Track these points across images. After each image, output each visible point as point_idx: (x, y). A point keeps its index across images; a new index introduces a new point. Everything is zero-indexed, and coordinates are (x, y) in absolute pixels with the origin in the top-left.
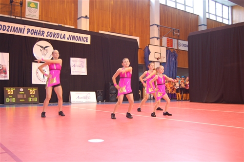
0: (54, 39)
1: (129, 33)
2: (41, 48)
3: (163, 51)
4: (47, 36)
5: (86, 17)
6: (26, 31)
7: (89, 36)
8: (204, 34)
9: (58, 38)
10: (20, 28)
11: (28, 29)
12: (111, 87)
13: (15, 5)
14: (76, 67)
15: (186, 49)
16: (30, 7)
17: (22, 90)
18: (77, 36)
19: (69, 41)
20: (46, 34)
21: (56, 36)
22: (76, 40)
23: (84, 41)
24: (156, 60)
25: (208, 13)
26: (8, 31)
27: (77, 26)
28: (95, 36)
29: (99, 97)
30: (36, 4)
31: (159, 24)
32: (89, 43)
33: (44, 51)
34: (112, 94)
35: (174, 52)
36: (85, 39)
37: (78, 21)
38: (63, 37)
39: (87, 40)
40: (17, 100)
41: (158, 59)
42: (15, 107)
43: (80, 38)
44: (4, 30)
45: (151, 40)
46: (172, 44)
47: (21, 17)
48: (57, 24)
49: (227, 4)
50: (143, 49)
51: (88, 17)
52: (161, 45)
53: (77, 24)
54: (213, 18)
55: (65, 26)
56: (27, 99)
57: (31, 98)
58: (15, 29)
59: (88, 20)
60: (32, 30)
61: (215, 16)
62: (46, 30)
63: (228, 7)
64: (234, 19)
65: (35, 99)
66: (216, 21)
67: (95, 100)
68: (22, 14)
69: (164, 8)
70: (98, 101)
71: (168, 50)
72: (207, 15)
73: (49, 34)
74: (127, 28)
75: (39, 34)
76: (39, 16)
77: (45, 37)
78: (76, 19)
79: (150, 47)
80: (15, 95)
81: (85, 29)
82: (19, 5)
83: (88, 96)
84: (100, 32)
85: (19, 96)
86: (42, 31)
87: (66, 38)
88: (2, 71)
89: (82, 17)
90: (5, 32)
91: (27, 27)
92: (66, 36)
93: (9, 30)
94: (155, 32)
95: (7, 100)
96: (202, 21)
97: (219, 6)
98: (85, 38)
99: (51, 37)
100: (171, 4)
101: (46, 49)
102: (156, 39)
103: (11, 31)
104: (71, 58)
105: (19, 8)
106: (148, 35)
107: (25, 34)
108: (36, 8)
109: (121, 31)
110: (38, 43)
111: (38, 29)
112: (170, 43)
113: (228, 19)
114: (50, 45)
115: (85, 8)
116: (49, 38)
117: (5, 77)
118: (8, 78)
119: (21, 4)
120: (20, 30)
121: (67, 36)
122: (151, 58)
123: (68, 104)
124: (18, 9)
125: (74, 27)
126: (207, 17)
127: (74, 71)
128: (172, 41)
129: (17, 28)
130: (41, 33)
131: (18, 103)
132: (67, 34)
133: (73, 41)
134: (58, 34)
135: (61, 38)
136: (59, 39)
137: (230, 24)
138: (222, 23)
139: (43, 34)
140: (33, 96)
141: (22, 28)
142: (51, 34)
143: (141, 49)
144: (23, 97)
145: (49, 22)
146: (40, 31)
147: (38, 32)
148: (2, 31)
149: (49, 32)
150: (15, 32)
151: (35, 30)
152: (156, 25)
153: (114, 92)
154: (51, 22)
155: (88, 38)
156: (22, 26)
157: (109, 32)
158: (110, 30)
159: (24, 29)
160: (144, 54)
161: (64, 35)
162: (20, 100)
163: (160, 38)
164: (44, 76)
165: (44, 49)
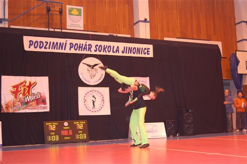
0: (104, 53)
1: (206, 36)
2: (88, 67)
4: (95, 51)
5: (145, 21)
6: (68, 46)
7: (151, 47)
9: (109, 52)
10: (60, 43)
11: (71, 44)
12: (186, 115)
13: (52, 15)
16: (72, 15)
17: (66, 124)
18: (134, 48)
19: (125, 55)
20: (93, 49)
21: (106, 49)
22: (134, 53)
23: (145, 54)
26: (45, 48)
27: (134, 35)
29: (170, 129)
30: (79, 10)
32: (151, 55)
33: (93, 71)
34: (188, 124)
36: (146, 51)
37: (134, 27)
38: (116, 51)
39: (148, 52)
40: (61, 137)
42: (58, 148)
43: (138, 50)
44: (40, 48)
45: (238, 44)
47: (61, 29)
48: (107, 34)
50: (228, 58)
51: (148, 20)
53: (134, 31)
55: (119, 35)
56: (73, 137)
57: (79, 134)
58: (55, 45)
59: (148, 24)
60: (76, 44)
62: (94, 43)
65: (85, 136)
67: (164, 134)
68: (63, 25)
70: (168, 135)
73: (98, 47)
74: (203, 31)
75: (84, 49)
76: (84, 25)
77: (93, 53)
78: (132, 24)
80: (58, 132)
81: (145, 38)
82: (58, 13)
83: (154, 128)
84: (165, 39)
85: (64, 133)
86: (89, 45)
87: (120, 51)
88: (40, 101)
89: (140, 21)
90: (43, 50)
91: (70, 41)
93: (48, 46)
95: (49, 138)
98: (145, 49)
99: (100, 51)
101: (95, 67)
102: (246, 42)
103: (49, 48)
105: (58, 17)
106: (234, 38)
107: (67, 51)
108: (80, 15)
109: (195, 35)
111: (83, 42)
114: (100, 62)
115: (143, 10)
116: (98, 53)
117: (44, 108)
118: (48, 110)
119: (61, 12)
120: (61, 46)
121: (121, 49)
122: (241, 70)
123: (127, 142)
124: (57, 19)
125: (129, 36)
129: (54, 43)
130: (88, 47)
131: (62, 142)
132: (122, 45)
134: (110, 46)
135: (114, 52)
136: (111, 53)
139: (90, 49)
140: (81, 132)
141: (63, 43)
142: (100, 48)
143: (226, 58)
144: (68, 133)
145: (97, 32)
146: (86, 45)
147: (83, 47)
148: (38, 50)
149: (97, 45)
150: (54, 49)
151: (80, 44)
152: (244, 22)
153: (190, 121)
154: (100, 32)
155: (149, 49)
156: (62, 41)
157: (177, 38)
158: (179, 35)
159: (66, 43)
160: (230, 65)
161: (118, 47)
162: (65, 138)
164: (94, 104)
165: (93, 68)
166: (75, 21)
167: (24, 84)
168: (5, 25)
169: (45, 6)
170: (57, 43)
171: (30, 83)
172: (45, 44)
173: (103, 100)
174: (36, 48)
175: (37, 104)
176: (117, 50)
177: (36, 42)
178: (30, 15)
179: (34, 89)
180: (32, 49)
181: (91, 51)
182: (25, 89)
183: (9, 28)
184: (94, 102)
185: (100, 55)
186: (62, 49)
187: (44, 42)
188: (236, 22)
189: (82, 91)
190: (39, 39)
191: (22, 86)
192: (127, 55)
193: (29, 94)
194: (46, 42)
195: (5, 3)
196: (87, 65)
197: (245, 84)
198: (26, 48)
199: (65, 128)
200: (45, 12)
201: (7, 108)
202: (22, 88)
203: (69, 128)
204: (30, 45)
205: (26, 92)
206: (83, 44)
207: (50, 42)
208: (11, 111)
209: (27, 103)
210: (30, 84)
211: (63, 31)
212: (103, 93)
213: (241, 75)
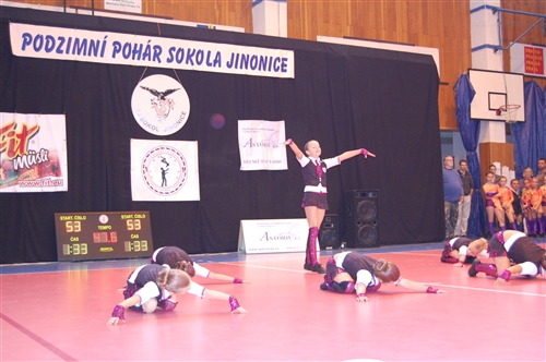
0: (189, 67)
1: (406, 35)
2: (153, 96)
3: (515, 87)
4: (169, 61)
6: (109, 49)
7: (290, 55)
9: (199, 63)
11: (115, 43)
12: (361, 204)
14: (255, 148)
17: (104, 219)
18: (255, 57)
19: (233, 71)
20: (165, 55)
21: (194, 58)
22: (253, 68)
23: (276, 70)
24: (493, 115)
26: (59, 51)
27: (252, 29)
28: (307, 53)
29: (326, 233)
31: (498, 4)
32: (290, 73)
33: (164, 105)
34: (365, 223)
36: (279, 64)
37: (253, 10)
38: (215, 61)
39: (284, 65)
40: (93, 247)
41: (499, 112)
42: (86, 270)
43: (263, 62)
44: (48, 50)
45: (473, 54)
46: (542, 62)
47: (93, 9)
48: (194, 25)
50: (451, 85)
52: (507, 70)
53: (251, 19)
55: (219, 27)
56: (119, 246)
57: (132, 241)
58: (79, 46)
59: (284, 6)
60: (126, 45)
62: (166, 43)
65: (142, 246)
68: (96, 4)
70: (323, 246)
71: (528, 84)
73: (174, 53)
74: (401, 23)
75: (145, 55)
76: (144, 3)
77: (164, 65)
78: (247, 4)
80: (85, 236)
81: (276, 35)
83: (294, 231)
84: (320, 39)
85: (97, 238)
86: (155, 47)
87: (224, 63)
88: (47, 167)
90: (53, 55)
91: (113, 37)
92: (223, 59)
93: (64, 48)
94: (486, 29)
95: (67, 250)
98: (278, 59)
99: (179, 62)
101: (167, 97)
102: (491, 50)
103: (67, 52)
104: (242, 124)
106: (465, 42)
107: (108, 59)
109: (383, 32)
111: (142, 40)
112: (534, 61)
114: (179, 86)
116: (174, 65)
117: (56, 183)
118: (64, 188)
120: (94, 47)
121: (225, 58)
122: (479, 110)
123: (236, 258)
125: (242, 30)
127: (251, 158)
128: (541, 54)
129: (77, 40)
130: (152, 51)
131: (95, 257)
132: (227, 50)
133: (243, 71)
134: (201, 52)
135: (209, 64)
136: (204, 68)
139: (157, 55)
140: (137, 236)
141: (98, 42)
142: (180, 54)
143: (447, 84)
144: (109, 239)
145: (171, 19)
146: (148, 47)
147: (143, 51)
148: (42, 54)
149: (173, 49)
150: (79, 54)
151: (136, 45)
152: (488, 7)
153: (369, 217)
154: (177, 19)
155: (286, 60)
156: (97, 36)
157: (345, 37)
158: (348, 31)
159: (105, 42)
160: (456, 98)
161: (218, 54)
162: (102, 249)
163: (503, 48)
164: (164, 178)
165: (163, 98)
167: (11, 129)
170: (85, 41)
171: (25, 127)
172: (58, 42)
173: (184, 169)
174: (37, 50)
175: (41, 174)
176: (217, 61)
177: (38, 37)
179: (33, 142)
180: (30, 52)
181: (160, 61)
182: (13, 141)
184: (163, 173)
185: (180, 72)
186: (95, 55)
187: (56, 39)
188: (472, 8)
189: (138, 147)
191: (6, 133)
192: (238, 71)
193: (22, 151)
194: (60, 38)
196: (151, 91)
197: (485, 141)
198: (17, 50)
199: (100, 227)
202: (7, 139)
203: (110, 227)
204: (25, 43)
205: (16, 146)
206: (141, 45)
207: (70, 39)
209: (18, 172)
210: (25, 131)
211: (97, 14)
212: (183, 153)
213: (477, 121)
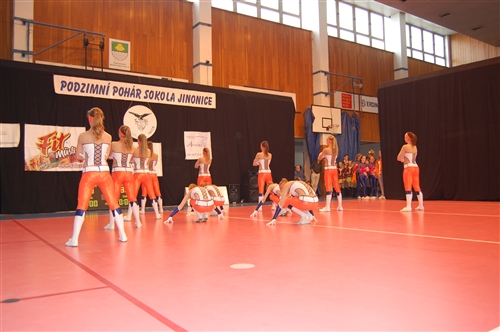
0: (156, 101)
1: (278, 86)
2: (136, 118)
4: (145, 98)
5: (207, 63)
6: (111, 90)
7: (213, 95)
8: (404, 85)
9: (162, 100)
10: (101, 86)
11: (114, 87)
12: (252, 178)
13: (91, 49)
14: (194, 147)
15: (375, 110)
16: (116, 50)
18: (193, 96)
19: (181, 104)
20: (143, 95)
21: (159, 96)
22: (193, 103)
23: (206, 104)
24: (324, 130)
25: (410, 48)
26: (82, 91)
27: (191, 77)
28: (223, 94)
29: (233, 194)
30: (125, 46)
31: (327, 70)
32: (213, 106)
33: (142, 122)
34: (254, 189)
35: (354, 116)
36: (207, 101)
37: (194, 70)
39: (210, 101)
40: (101, 203)
41: (328, 129)
42: (97, 215)
43: (198, 99)
44: (76, 91)
45: (314, 97)
46: (351, 102)
47: (102, 68)
48: (160, 78)
49: (441, 33)
50: (302, 114)
51: (211, 62)
52: (332, 106)
54: (418, 56)
55: (170, 79)
57: (123, 199)
58: (94, 89)
59: (210, 68)
60: (121, 88)
61: (421, 54)
62: (144, 88)
63: (444, 36)
64: (454, 57)
66: (423, 61)
68: (104, 63)
69: (335, 43)
70: (231, 202)
71: (343, 114)
72: (408, 51)
73: (148, 94)
74: (275, 79)
75: (132, 94)
76: (131, 65)
77: (142, 100)
78: (190, 67)
79: (315, 110)
80: (97, 196)
81: (206, 84)
82: (99, 48)
84: (231, 87)
86: (138, 90)
87: (176, 100)
89: (200, 64)
90: (79, 94)
91: (113, 84)
92: (176, 97)
93: (85, 89)
94: (321, 83)
96: (400, 63)
97: (428, 36)
98: (207, 98)
99: (151, 98)
100: (347, 36)
101: (144, 118)
102: (323, 95)
103: (87, 92)
104: (186, 133)
105: (99, 53)
106: (310, 90)
107: (110, 96)
108: (126, 51)
110: (131, 110)
111: (130, 86)
112: (347, 101)
113: (445, 58)
114: (151, 112)
116: (148, 100)
119: (102, 47)
120: (102, 89)
121: (177, 97)
122: (317, 127)
124: (97, 55)
125: (187, 81)
126: (409, 55)
127: (190, 153)
128: (351, 98)
129: (93, 85)
130: (136, 92)
131: (102, 208)
132: (178, 92)
133: (187, 104)
134: (163, 93)
135: (168, 100)
136: (165, 102)
137: (448, 66)
138: (435, 64)
139: (138, 95)
141: (105, 86)
142: (152, 94)
143: (299, 113)
145: (147, 74)
146: (134, 89)
147: (130, 92)
148: (72, 93)
149: (148, 91)
150: (93, 93)
151: (126, 88)
152: (322, 72)
154: (150, 74)
155: (211, 98)
156: (104, 83)
157: (244, 86)
158: (246, 83)
159: (108, 87)
160: (304, 121)
161: (173, 94)
163: (330, 94)
165: (141, 119)
166: (120, 59)
167: (54, 135)
168: (29, 59)
169: (81, 37)
170: (97, 86)
171: (62, 134)
172: (81, 86)
174: (69, 90)
175: (71, 161)
176: (173, 98)
177: (70, 83)
178: (62, 48)
179: (67, 142)
180: (65, 92)
181: (140, 98)
182: (55, 142)
183: (34, 64)
185: (151, 104)
186: (103, 94)
187: (81, 84)
188: (314, 72)
190: (74, 80)
191: (51, 138)
192: (185, 104)
193: (60, 148)
194: (83, 84)
195: (28, 30)
196: (135, 115)
198: (58, 90)
200: (81, 45)
201: (33, 165)
202: (52, 141)
204: (63, 87)
205: (57, 145)
206: (129, 89)
207: (89, 85)
208: (37, 169)
209: (57, 160)
210: (62, 137)
211: (104, 70)
213: (317, 134)
